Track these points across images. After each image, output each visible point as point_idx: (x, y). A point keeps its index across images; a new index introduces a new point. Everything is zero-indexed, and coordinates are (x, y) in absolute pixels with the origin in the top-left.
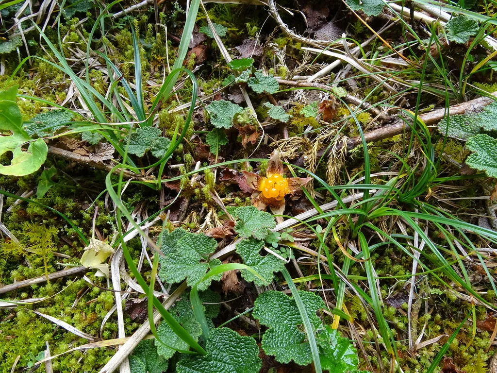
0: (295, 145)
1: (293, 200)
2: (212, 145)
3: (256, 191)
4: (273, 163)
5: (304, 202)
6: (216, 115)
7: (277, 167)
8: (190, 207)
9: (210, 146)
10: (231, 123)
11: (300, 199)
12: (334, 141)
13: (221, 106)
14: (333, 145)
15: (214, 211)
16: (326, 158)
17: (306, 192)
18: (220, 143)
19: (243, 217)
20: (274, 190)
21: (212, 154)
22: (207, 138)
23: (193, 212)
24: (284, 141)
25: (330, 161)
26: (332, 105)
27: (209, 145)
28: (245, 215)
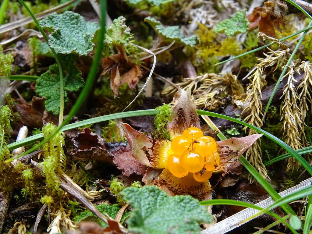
0: (214, 87)
1: (225, 186)
2: (49, 98)
3: (150, 170)
4: (181, 113)
5: (246, 189)
6: (59, 32)
7: (188, 120)
8: (11, 216)
9: (44, 100)
10: (90, 44)
11: (238, 184)
12: (288, 69)
13: (66, 23)
14: (288, 76)
15: (65, 215)
16: (278, 101)
17: (250, 168)
18: (67, 88)
19: (140, 207)
20: (192, 155)
21: (50, 113)
22: (39, 85)
23: (18, 225)
24: (191, 81)
25: (287, 105)
26: (273, 9)
27: (44, 97)
28: (142, 204)
